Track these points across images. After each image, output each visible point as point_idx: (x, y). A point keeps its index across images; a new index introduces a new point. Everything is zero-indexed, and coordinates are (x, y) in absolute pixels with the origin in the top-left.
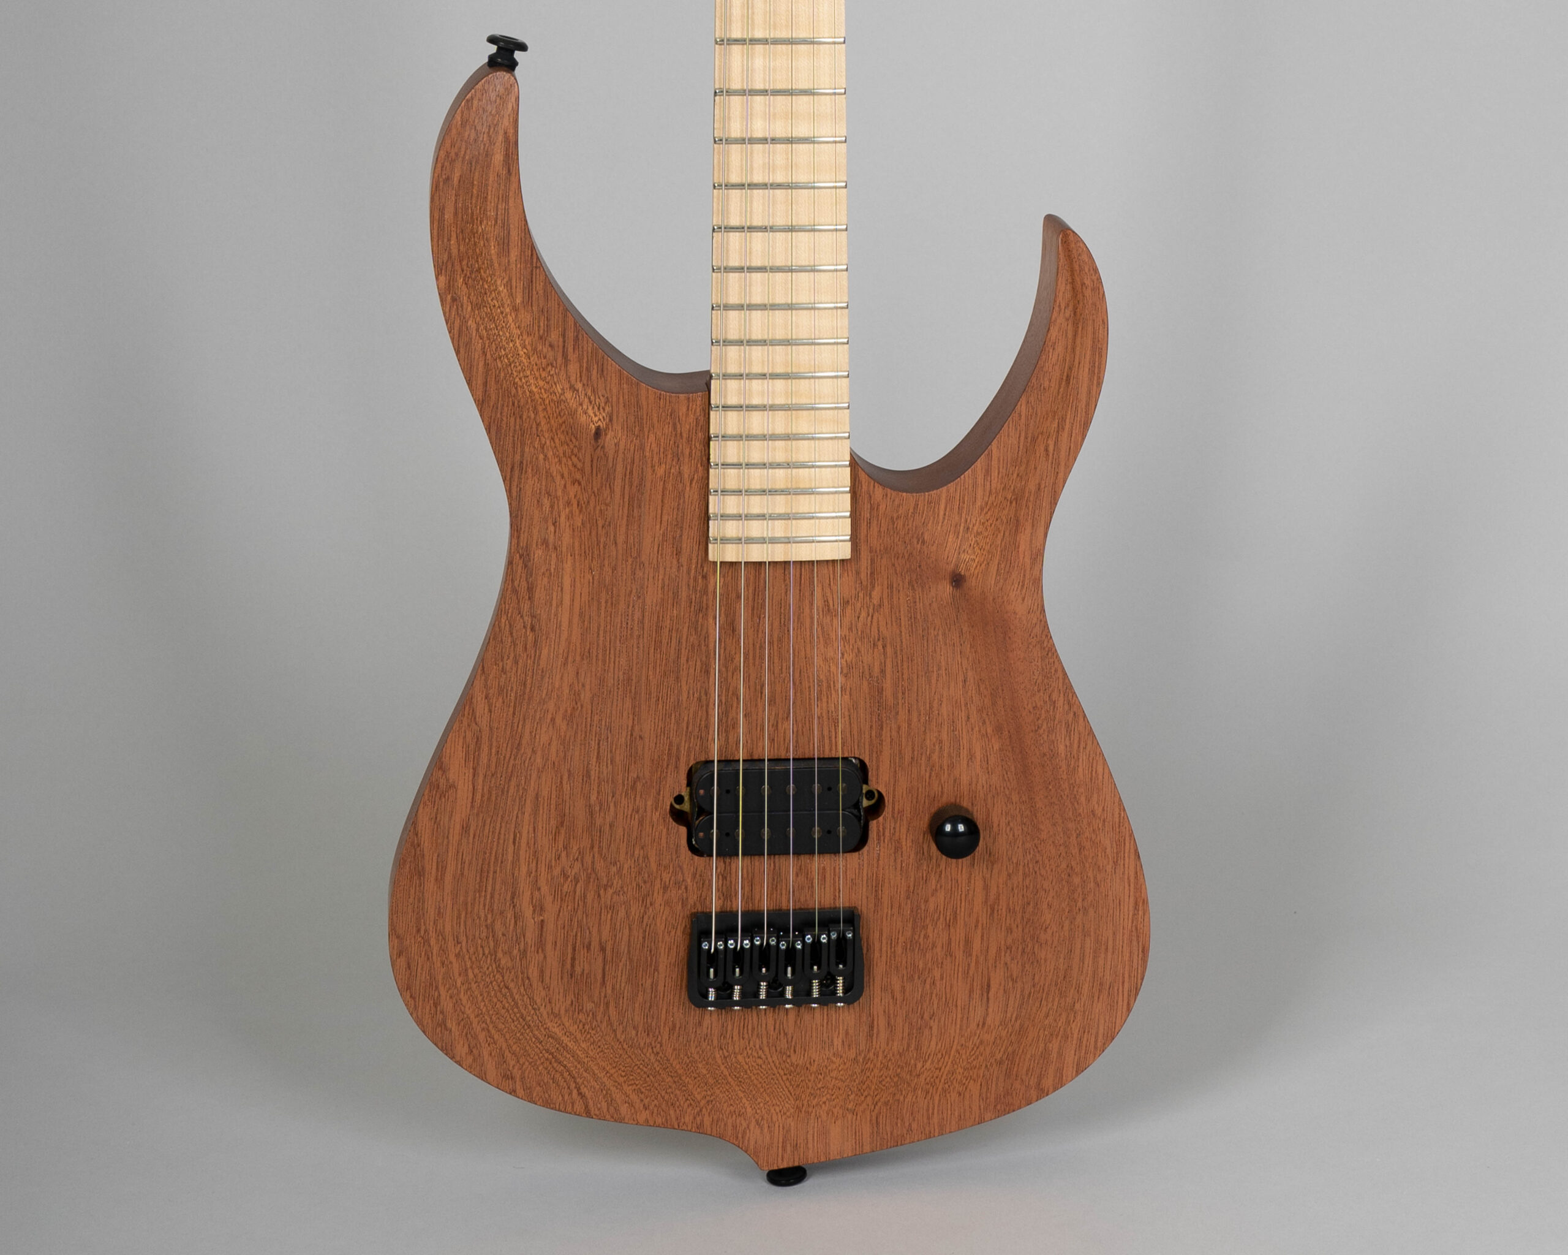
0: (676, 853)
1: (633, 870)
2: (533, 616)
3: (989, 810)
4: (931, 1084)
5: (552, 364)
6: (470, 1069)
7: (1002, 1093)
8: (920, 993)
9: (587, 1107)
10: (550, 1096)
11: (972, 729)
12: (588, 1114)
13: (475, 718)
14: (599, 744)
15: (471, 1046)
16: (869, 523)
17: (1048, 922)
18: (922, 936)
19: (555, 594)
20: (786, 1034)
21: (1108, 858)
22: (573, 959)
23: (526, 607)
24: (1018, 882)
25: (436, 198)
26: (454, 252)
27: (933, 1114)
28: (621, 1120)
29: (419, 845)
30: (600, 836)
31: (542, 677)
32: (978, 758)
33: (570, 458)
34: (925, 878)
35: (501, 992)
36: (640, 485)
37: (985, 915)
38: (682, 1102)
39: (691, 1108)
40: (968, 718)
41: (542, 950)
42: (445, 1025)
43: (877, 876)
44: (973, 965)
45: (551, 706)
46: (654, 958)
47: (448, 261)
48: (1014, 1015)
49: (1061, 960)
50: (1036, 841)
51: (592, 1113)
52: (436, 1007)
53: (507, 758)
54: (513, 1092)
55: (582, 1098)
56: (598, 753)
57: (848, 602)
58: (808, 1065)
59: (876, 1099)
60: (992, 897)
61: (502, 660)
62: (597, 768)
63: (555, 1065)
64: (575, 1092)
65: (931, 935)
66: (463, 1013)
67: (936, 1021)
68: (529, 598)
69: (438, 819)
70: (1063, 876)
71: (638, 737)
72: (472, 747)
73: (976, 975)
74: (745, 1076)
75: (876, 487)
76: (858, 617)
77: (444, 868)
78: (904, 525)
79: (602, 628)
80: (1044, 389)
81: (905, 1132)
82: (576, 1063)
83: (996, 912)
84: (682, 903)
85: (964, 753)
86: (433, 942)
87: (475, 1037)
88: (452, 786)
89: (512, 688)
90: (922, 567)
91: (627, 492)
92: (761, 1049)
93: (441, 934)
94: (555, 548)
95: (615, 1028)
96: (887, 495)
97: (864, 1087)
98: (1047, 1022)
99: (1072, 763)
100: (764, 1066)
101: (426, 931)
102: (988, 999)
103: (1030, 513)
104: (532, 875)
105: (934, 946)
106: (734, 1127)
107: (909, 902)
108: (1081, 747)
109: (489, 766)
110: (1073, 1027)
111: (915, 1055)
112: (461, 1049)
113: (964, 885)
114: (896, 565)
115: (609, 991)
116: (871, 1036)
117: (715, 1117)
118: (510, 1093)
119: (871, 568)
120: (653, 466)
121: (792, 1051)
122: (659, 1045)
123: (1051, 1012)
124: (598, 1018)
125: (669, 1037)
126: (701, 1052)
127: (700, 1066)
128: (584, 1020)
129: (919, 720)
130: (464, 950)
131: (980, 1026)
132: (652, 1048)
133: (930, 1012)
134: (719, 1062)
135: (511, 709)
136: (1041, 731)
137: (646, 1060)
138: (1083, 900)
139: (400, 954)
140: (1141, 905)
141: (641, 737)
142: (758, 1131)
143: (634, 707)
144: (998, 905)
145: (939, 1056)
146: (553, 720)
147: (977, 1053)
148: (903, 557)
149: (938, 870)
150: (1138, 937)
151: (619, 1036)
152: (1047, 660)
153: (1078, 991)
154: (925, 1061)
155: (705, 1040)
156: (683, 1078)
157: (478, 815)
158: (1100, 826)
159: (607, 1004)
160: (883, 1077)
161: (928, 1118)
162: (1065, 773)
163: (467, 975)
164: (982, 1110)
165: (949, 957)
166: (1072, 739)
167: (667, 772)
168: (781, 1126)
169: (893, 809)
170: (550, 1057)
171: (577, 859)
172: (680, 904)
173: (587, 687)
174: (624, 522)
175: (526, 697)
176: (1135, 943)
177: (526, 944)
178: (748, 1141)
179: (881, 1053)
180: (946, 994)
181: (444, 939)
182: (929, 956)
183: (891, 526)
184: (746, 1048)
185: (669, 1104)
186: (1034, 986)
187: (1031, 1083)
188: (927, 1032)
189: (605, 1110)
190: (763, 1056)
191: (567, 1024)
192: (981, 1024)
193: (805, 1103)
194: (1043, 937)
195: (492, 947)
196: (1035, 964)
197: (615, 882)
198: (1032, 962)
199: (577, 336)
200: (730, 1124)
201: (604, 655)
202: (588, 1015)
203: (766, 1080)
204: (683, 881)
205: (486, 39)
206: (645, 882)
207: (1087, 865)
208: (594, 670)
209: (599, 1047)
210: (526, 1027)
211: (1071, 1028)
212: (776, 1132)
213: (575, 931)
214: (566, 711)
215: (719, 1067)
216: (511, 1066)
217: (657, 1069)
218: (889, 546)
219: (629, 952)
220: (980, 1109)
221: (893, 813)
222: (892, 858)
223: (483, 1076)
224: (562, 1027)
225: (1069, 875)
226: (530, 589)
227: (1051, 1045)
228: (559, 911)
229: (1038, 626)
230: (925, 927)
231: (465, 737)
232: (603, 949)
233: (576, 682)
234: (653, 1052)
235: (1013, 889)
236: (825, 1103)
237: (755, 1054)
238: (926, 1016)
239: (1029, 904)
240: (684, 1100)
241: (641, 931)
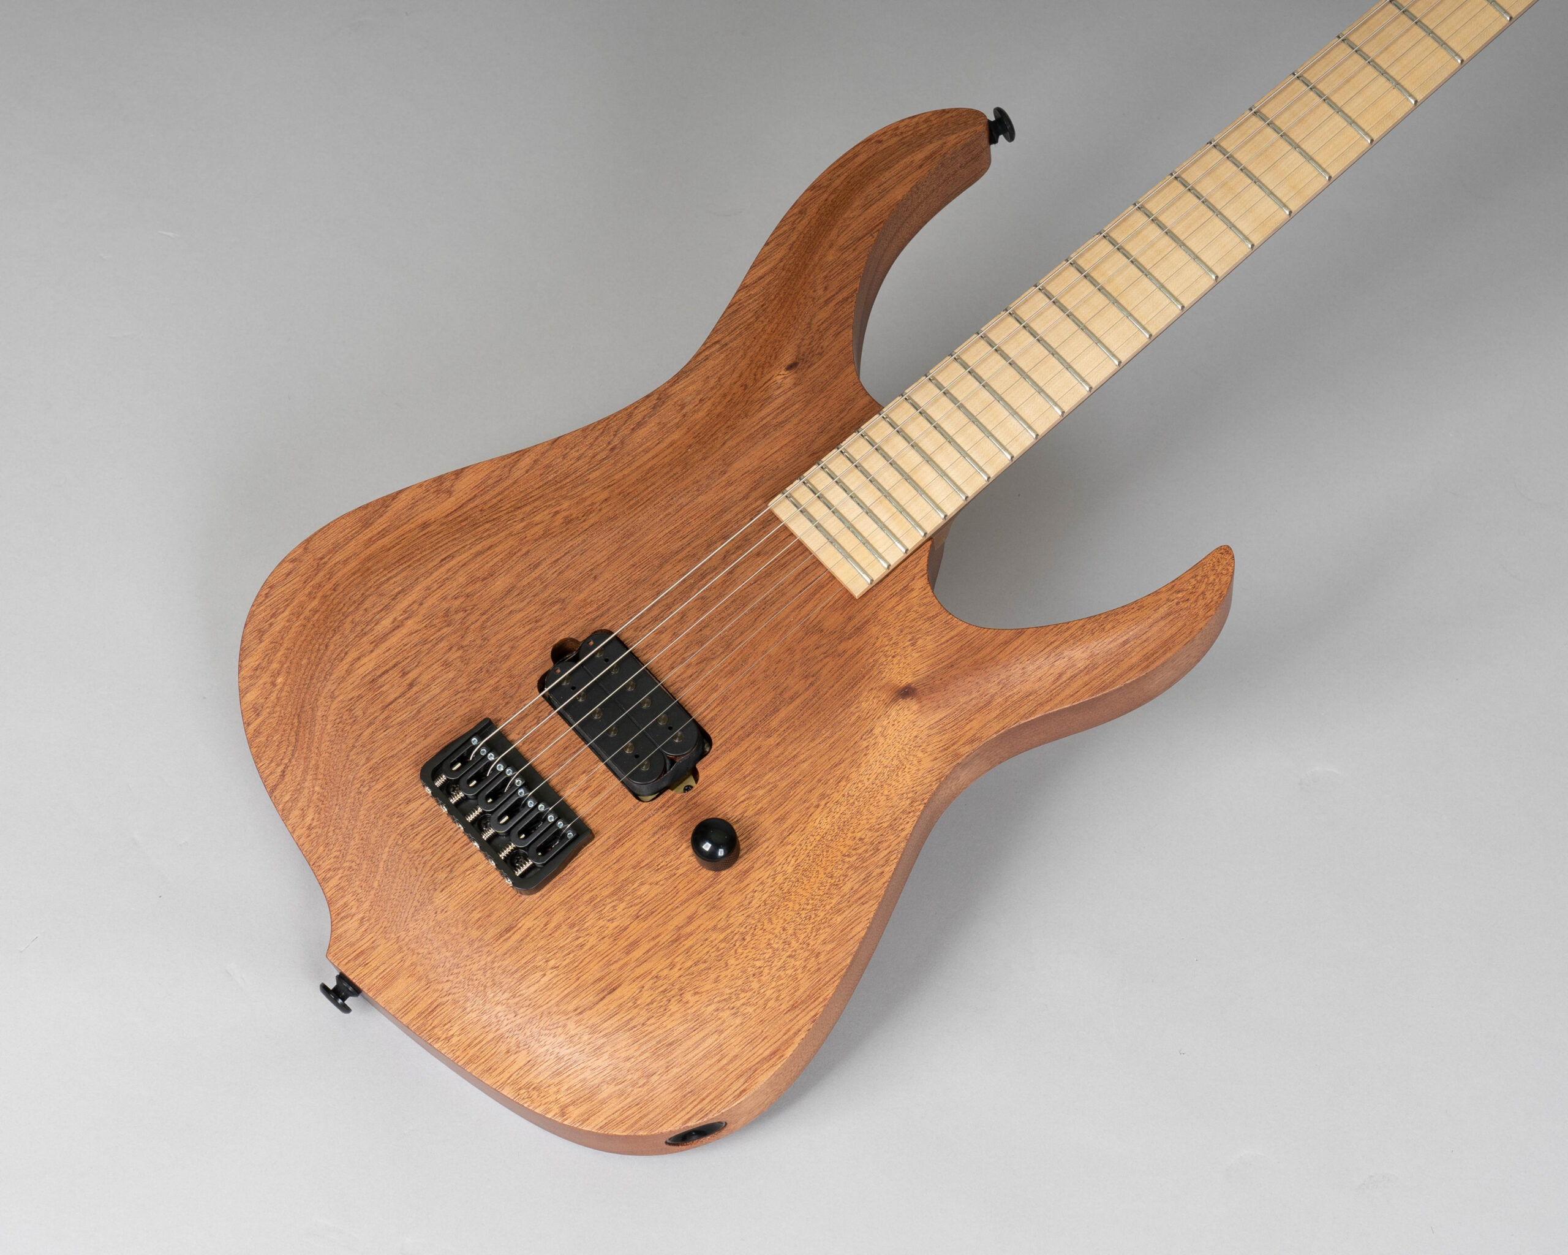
0: (528, 674)
1: (490, 655)
2: (622, 442)
3: (753, 867)
4: (499, 1021)
5: (814, 299)
6: (242, 679)
7: (535, 1085)
8: (566, 942)
9: (276, 786)
10: (264, 752)
11: (804, 802)
12: (271, 793)
13: (513, 466)
14: (566, 554)
15: (260, 666)
16: (893, 595)
17: (703, 990)
18: (613, 904)
19: (651, 442)
20: (451, 871)
21: (792, 998)
22: (387, 671)
23: (625, 431)
24: (715, 939)
25: (860, 146)
26: (834, 185)
27: (476, 1045)
28: (285, 818)
29: (387, 507)
30: (496, 612)
31: (583, 483)
32: (785, 826)
33: (759, 367)
34: (659, 867)
35: (320, 645)
36: (781, 423)
37: (668, 937)
38: (335, 849)
39: (335, 860)
40: (811, 791)
41: (375, 645)
42: (262, 635)
43: (631, 831)
44: (621, 963)
45: (566, 505)
46: (434, 727)
47: (824, 187)
48: (607, 1031)
49: (681, 1029)
50: (759, 924)
51: (274, 794)
52: (271, 618)
53: (502, 509)
54: (247, 724)
55: (280, 776)
56: (558, 559)
57: (822, 631)
58: (439, 911)
59: (453, 991)
60: (688, 929)
61: (572, 449)
62: (546, 568)
63: (293, 733)
64: (281, 768)
65: (619, 910)
66: (282, 638)
67: (554, 974)
68: (633, 429)
69: (417, 503)
70: (750, 969)
71: (594, 575)
72: (490, 482)
73: (615, 972)
74: (393, 873)
75: (924, 577)
76: (817, 648)
77: (384, 536)
78: (914, 620)
79: (654, 487)
80: (1104, 629)
81: (444, 1036)
82: (305, 746)
83: (678, 942)
84: (493, 711)
85: (780, 812)
86: (321, 574)
87: (270, 662)
88: (450, 493)
89: (557, 471)
90: (895, 659)
91: (768, 419)
92: (424, 863)
93: (331, 574)
94: (684, 416)
95: (356, 744)
96: (925, 589)
97: (456, 971)
98: (621, 1065)
99: (843, 905)
100: (412, 878)
101: (325, 563)
102: (604, 997)
103: (1004, 706)
104: (428, 591)
105: (612, 920)
106: (346, 905)
107: (632, 871)
108: (862, 900)
109: (485, 503)
110: (636, 1091)
111: (513, 983)
112: (252, 661)
113: (679, 900)
114: (880, 640)
115: (382, 717)
116: (501, 936)
117: (342, 884)
118: (244, 723)
119: (862, 625)
120: (801, 420)
121: (442, 887)
122: (367, 788)
123: (633, 1060)
124: (354, 727)
125: (380, 790)
126: (386, 823)
127: (375, 833)
128: (344, 718)
129: (778, 757)
130: (332, 597)
131: (576, 1012)
132: (362, 785)
133: (556, 963)
134: (390, 842)
135: (541, 484)
136: (847, 859)
137: (348, 790)
138: (743, 1004)
139: (293, 561)
140: (777, 1057)
141: (595, 577)
142: (356, 924)
143: (614, 554)
144: (685, 940)
145: (527, 1003)
146: (557, 513)
147: (553, 1031)
148: (891, 639)
149: (674, 871)
150: (750, 1077)
151: (352, 753)
152: (905, 816)
153: (668, 1067)
154: (514, 996)
155: (398, 817)
156: (355, 831)
157: (444, 524)
158: (812, 970)
159: (370, 724)
160: (475, 978)
161: (469, 1045)
162: (831, 905)
163: (314, 615)
164: (509, 1081)
165: (612, 939)
166: (862, 888)
167: (584, 616)
168: (374, 939)
169: (694, 797)
170: (296, 724)
171: (466, 611)
172: (491, 710)
173: (601, 514)
174: (745, 436)
175: (559, 485)
176: (742, 1080)
177: (372, 630)
178: (342, 925)
179: (493, 956)
180: (581, 962)
181: (329, 579)
182: (601, 923)
183: (905, 612)
184: (416, 853)
185: (326, 842)
186: (643, 1024)
187: (563, 1099)
188: (539, 974)
189: (284, 801)
190: (419, 870)
191: (331, 711)
192: (579, 1011)
193: (407, 939)
194: (688, 996)
195: (350, 610)
196: (662, 1009)
197: (471, 651)
198: (661, 1006)
199: (848, 298)
200: (345, 900)
201: (635, 504)
202: (350, 718)
203: (402, 891)
204: (511, 697)
205: (995, 107)
206: (488, 671)
207: (774, 984)
208: (618, 507)
209: (332, 748)
210: (306, 686)
211: (632, 1091)
212: (367, 939)
213: (410, 654)
214: (571, 515)
215: (385, 847)
216: (267, 705)
217: (348, 805)
218: (889, 624)
219: (424, 705)
220: (509, 1079)
221: (691, 799)
222: (656, 829)
223: (243, 693)
224: (327, 708)
225: (754, 975)
226: (640, 425)
227: (605, 1087)
228: (416, 632)
229: (925, 786)
230: (621, 900)
231: (494, 471)
232: (411, 685)
233: (599, 503)
234: (359, 789)
235: (707, 940)
236: (419, 954)
237: (417, 863)
238: (552, 963)
239: (705, 962)
240: (338, 849)
241: (447, 700)
